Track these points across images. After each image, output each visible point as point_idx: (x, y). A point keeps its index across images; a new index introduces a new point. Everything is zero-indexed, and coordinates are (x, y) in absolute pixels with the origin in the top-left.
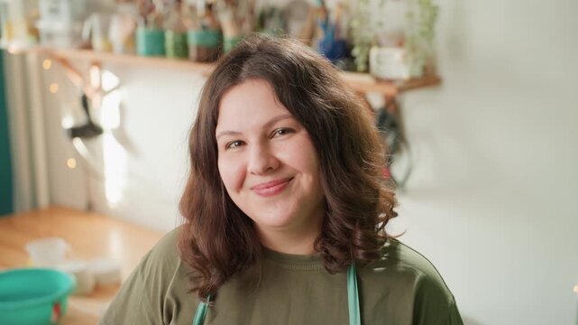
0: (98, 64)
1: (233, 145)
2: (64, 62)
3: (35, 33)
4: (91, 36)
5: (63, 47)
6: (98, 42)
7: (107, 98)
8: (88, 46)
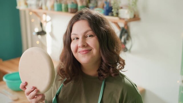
0: (45, 14)
1: (75, 39)
2: (35, 13)
3: (26, 4)
4: (42, 5)
5: (34, 9)
6: (44, 7)
7: (48, 24)
8: (41, 8)
